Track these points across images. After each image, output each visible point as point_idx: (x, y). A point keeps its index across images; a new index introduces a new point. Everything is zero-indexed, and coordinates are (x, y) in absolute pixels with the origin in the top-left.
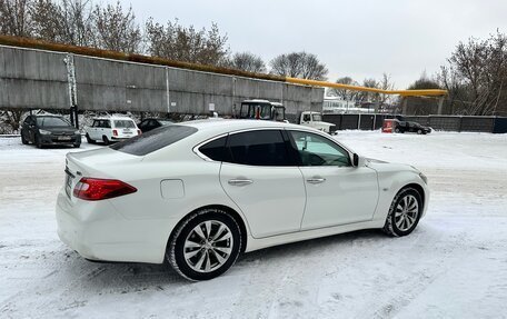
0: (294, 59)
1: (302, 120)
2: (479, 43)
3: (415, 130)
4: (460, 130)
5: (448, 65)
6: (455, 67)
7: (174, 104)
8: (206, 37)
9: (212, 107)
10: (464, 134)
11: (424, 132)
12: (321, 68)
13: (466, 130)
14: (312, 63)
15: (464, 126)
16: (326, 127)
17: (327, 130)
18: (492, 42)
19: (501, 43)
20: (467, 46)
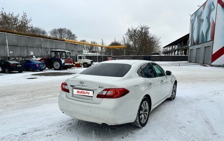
0: (61, 31)
1: (78, 59)
2: (134, 28)
5: (125, 37)
6: (128, 37)
7: (11, 52)
8: (20, 19)
9: (32, 53)
12: (74, 35)
14: (69, 33)
16: (89, 61)
17: (90, 63)
18: (139, 28)
19: (142, 29)
20: (131, 29)
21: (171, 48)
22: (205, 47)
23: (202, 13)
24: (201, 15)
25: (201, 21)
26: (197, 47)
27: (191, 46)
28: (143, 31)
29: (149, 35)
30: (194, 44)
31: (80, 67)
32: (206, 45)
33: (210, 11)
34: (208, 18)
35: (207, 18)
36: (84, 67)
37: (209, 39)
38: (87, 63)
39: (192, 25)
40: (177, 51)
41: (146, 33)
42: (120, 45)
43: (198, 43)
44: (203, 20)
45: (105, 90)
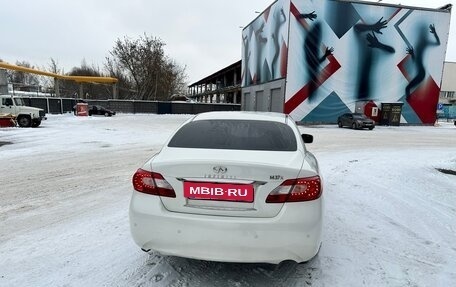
2: (132, 41)
3: (102, 113)
4: (134, 112)
5: (111, 58)
6: (118, 60)
10: (139, 116)
11: (110, 115)
13: (139, 112)
15: (137, 108)
16: (34, 112)
17: (37, 115)
18: (142, 42)
19: (149, 44)
20: (123, 43)
21: (203, 89)
22: (272, 90)
23: (263, 26)
24: (261, 30)
25: (262, 41)
26: (256, 88)
27: (246, 86)
28: (152, 50)
29: (163, 59)
30: (252, 83)
31: (12, 125)
32: (273, 85)
33: (278, 25)
34: (275, 37)
35: (273, 36)
36: (21, 126)
37: (278, 75)
38: (28, 116)
39: (246, 47)
40: (215, 96)
41: (158, 54)
42: (96, 74)
43: (258, 81)
44: (266, 40)
45: (287, 183)
